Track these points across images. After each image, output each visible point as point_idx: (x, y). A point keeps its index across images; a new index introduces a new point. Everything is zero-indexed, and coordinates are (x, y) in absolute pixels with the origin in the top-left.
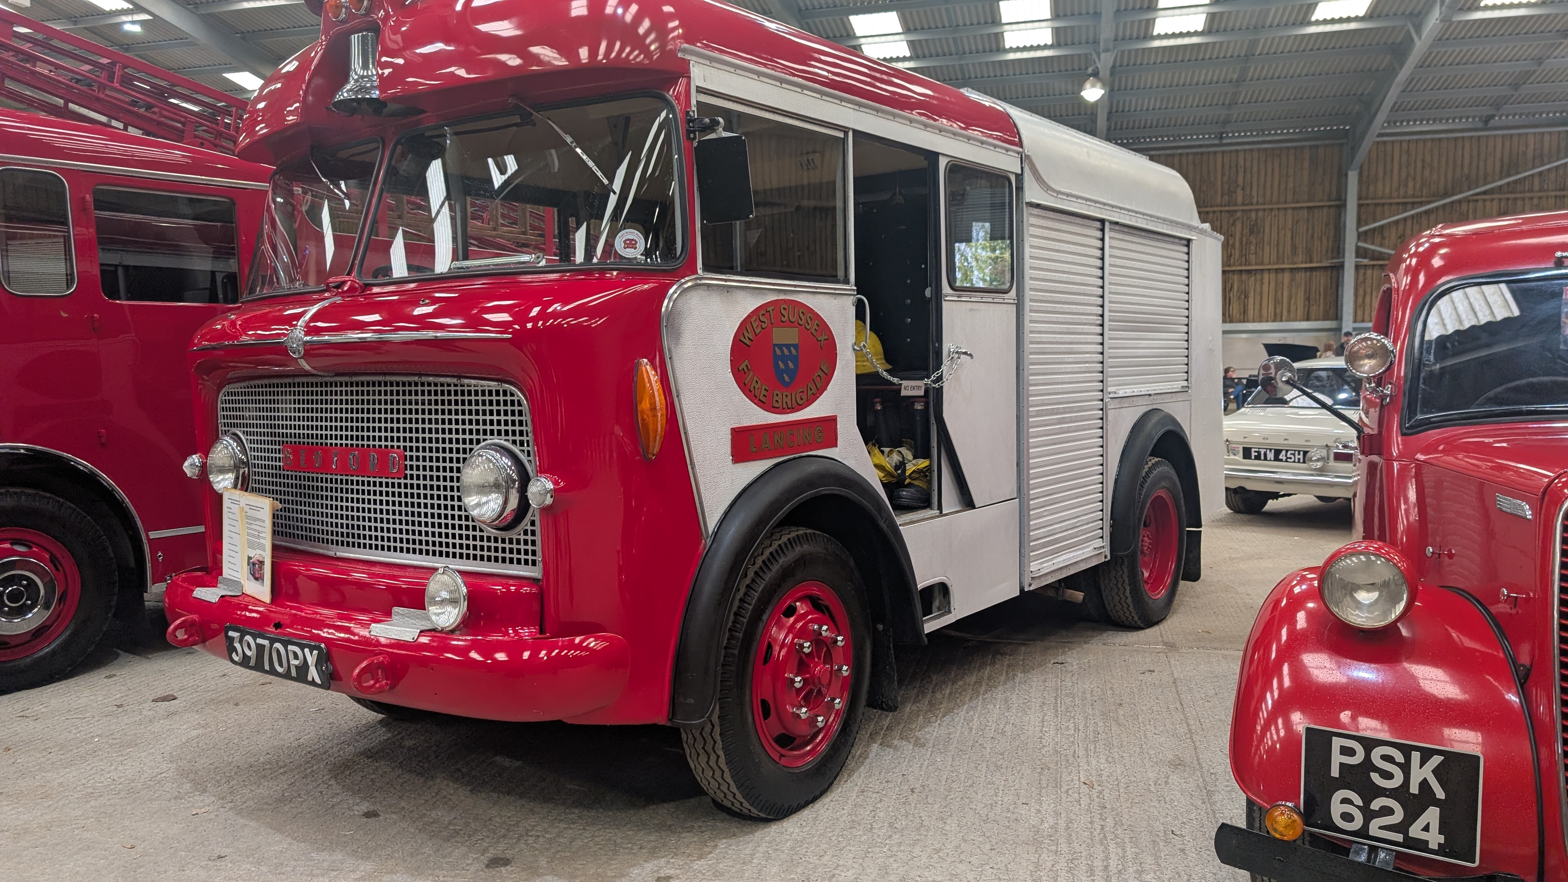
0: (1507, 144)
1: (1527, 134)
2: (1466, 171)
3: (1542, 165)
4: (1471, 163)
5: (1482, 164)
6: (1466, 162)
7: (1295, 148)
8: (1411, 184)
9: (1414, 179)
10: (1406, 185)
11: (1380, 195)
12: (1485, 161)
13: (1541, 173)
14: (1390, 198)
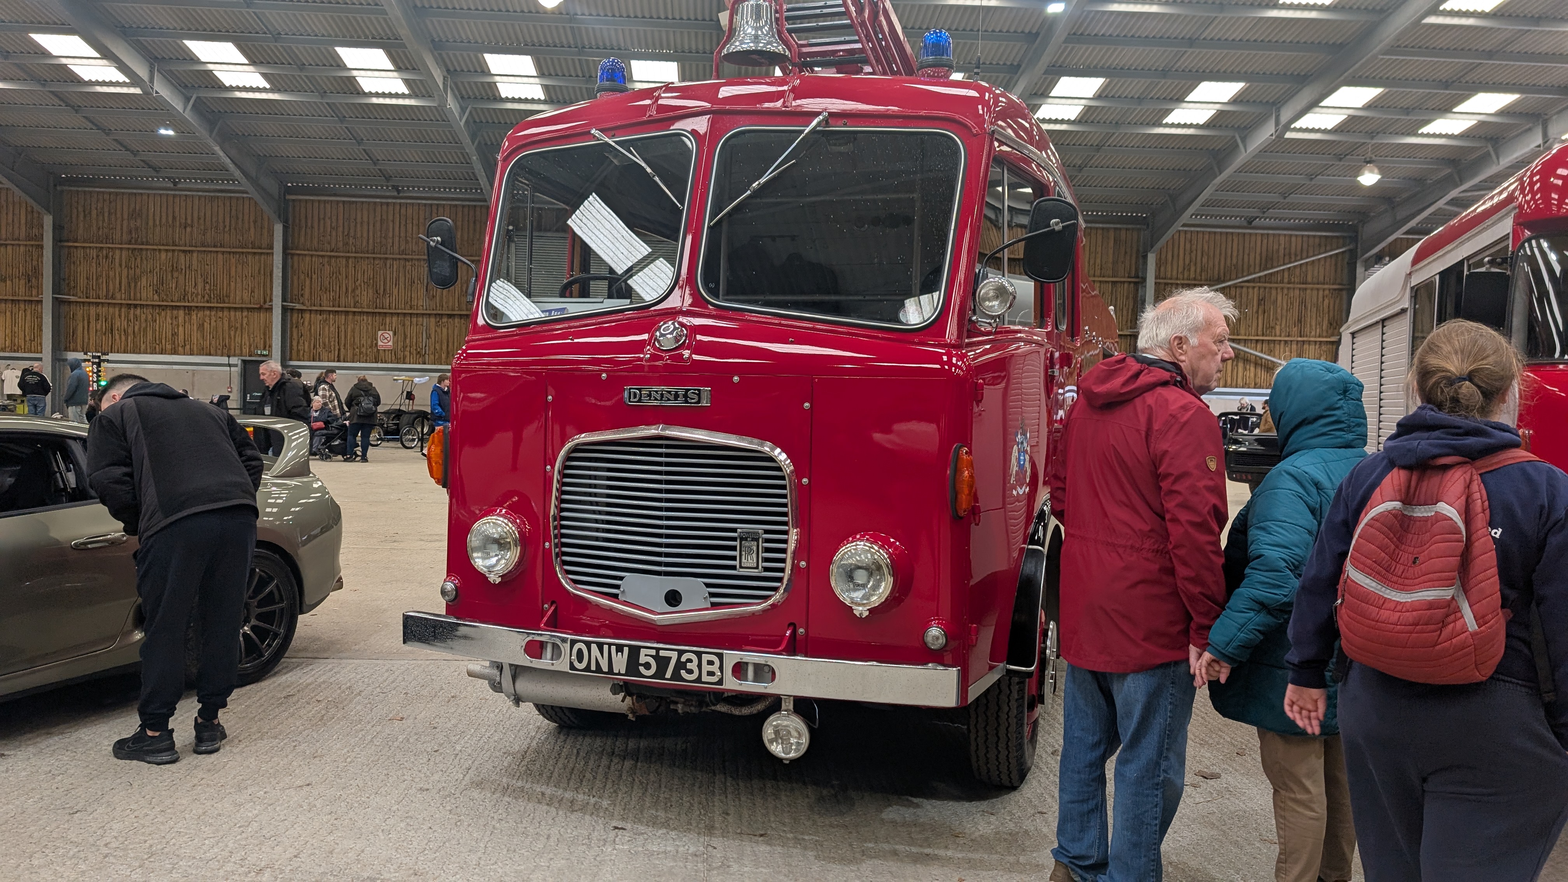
0: (1265, 241)
1: (1279, 235)
2: (1234, 261)
3: (1290, 262)
4: (1238, 255)
5: (1246, 256)
6: (1235, 254)
7: (1103, 229)
8: (1193, 269)
9: (1195, 264)
10: (1189, 270)
11: (1169, 276)
12: (1249, 255)
13: (1289, 268)
14: (1177, 279)
